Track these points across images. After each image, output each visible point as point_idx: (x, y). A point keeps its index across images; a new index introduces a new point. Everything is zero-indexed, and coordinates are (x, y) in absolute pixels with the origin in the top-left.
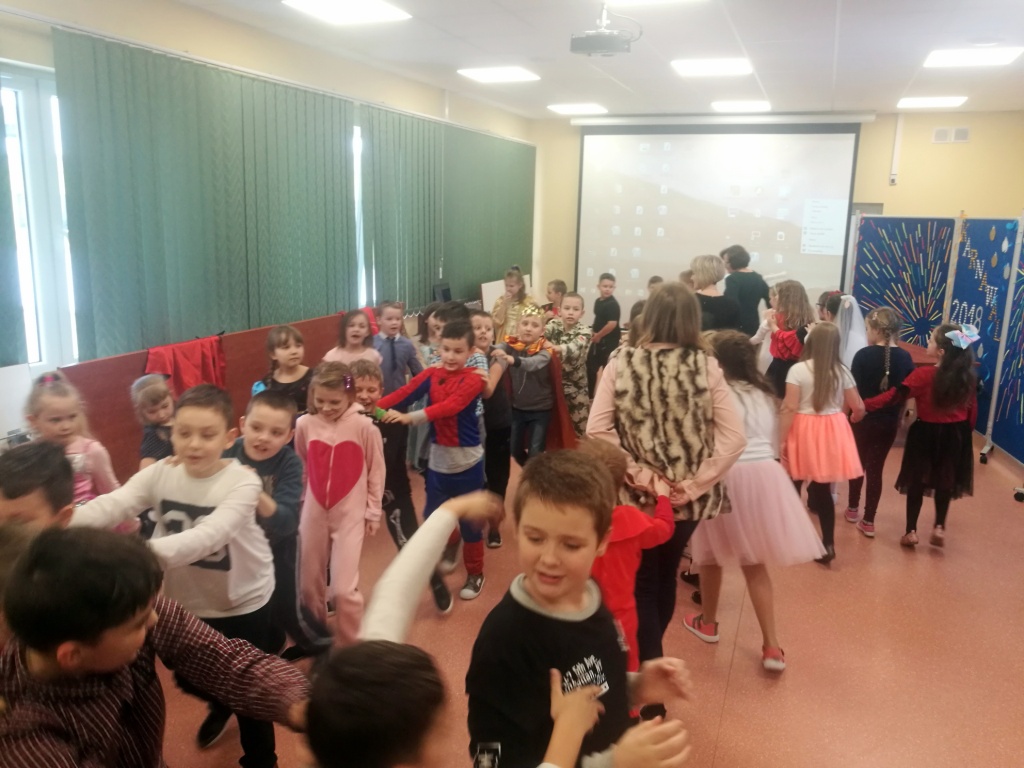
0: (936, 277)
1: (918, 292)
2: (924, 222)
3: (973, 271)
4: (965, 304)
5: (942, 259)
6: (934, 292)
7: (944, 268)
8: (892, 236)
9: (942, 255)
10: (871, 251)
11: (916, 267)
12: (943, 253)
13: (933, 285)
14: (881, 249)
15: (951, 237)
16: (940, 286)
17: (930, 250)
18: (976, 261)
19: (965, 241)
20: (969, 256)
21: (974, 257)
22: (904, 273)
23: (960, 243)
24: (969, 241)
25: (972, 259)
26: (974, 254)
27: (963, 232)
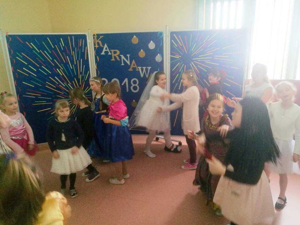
1: (71, 79)
2: (65, 37)
3: (118, 61)
5: (83, 58)
6: (83, 77)
8: (41, 47)
9: (83, 55)
10: (24, 59)
13: (81, 73)
14: (33, 56)
15: (86, 45)
16: (86, 73)
17: (73, 53)
18: (119, 56)
19: (101, 46)
20: (110, 54)
21: (115, 54)
22: (57, 69)
23: (95, 48)
24: (106, 46)
25: (113, 55)
26: (115, 53)
27: (96, 42)
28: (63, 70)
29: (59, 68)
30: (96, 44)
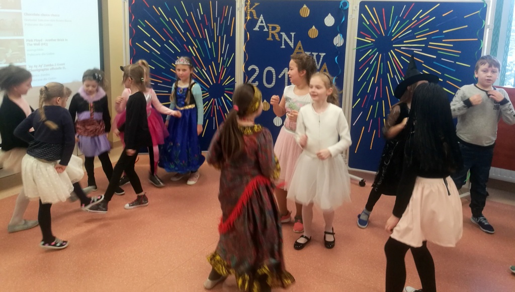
0: (224, 48)
1: (207, 62)
4: (270, 68)
5: (228, 33)
6: (224, 62)
7: (232, 41)
10: (147, 28)
11: (202, 41)
13: (223, 55)
15: (234, 14)
16: (229, 56)
17: (214, 25)
18: (279, 33)
19: (255, 17)
20: (266, 30)
21: (274, 31)
22: (190, 47)
23: (246, 20)
24: (261, 17)
25: (271, 32)
26: (274, 28)
27: (249, 11)
28: (198, 49)
29: (192, 45)
30: (248, 15)
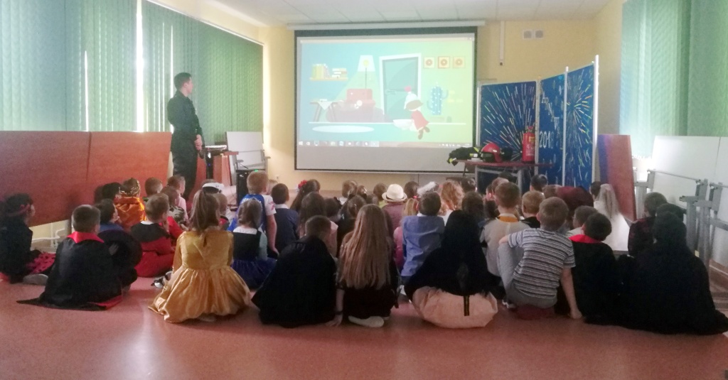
0: (529, 119)
2: (518, 84)
3: (548, 111)
4: (545, 133)
5: (531, 107)
6: (529, 129)
7: (533, 113)
8: (501, 96)
9: (531, 105)
10: (489, 107)
11: (517, 114)
12: (531, 103)
13: (528, 124)
14: (495, 104)
15: (534, 92)
16: (532, 124)
17: (524, 102)
18: (548, 104)
22: (510, 118)
24: (544, 93)
26: (547, 101)
27: (540, 89)
28: (514, 120)
30: (540, 92)
